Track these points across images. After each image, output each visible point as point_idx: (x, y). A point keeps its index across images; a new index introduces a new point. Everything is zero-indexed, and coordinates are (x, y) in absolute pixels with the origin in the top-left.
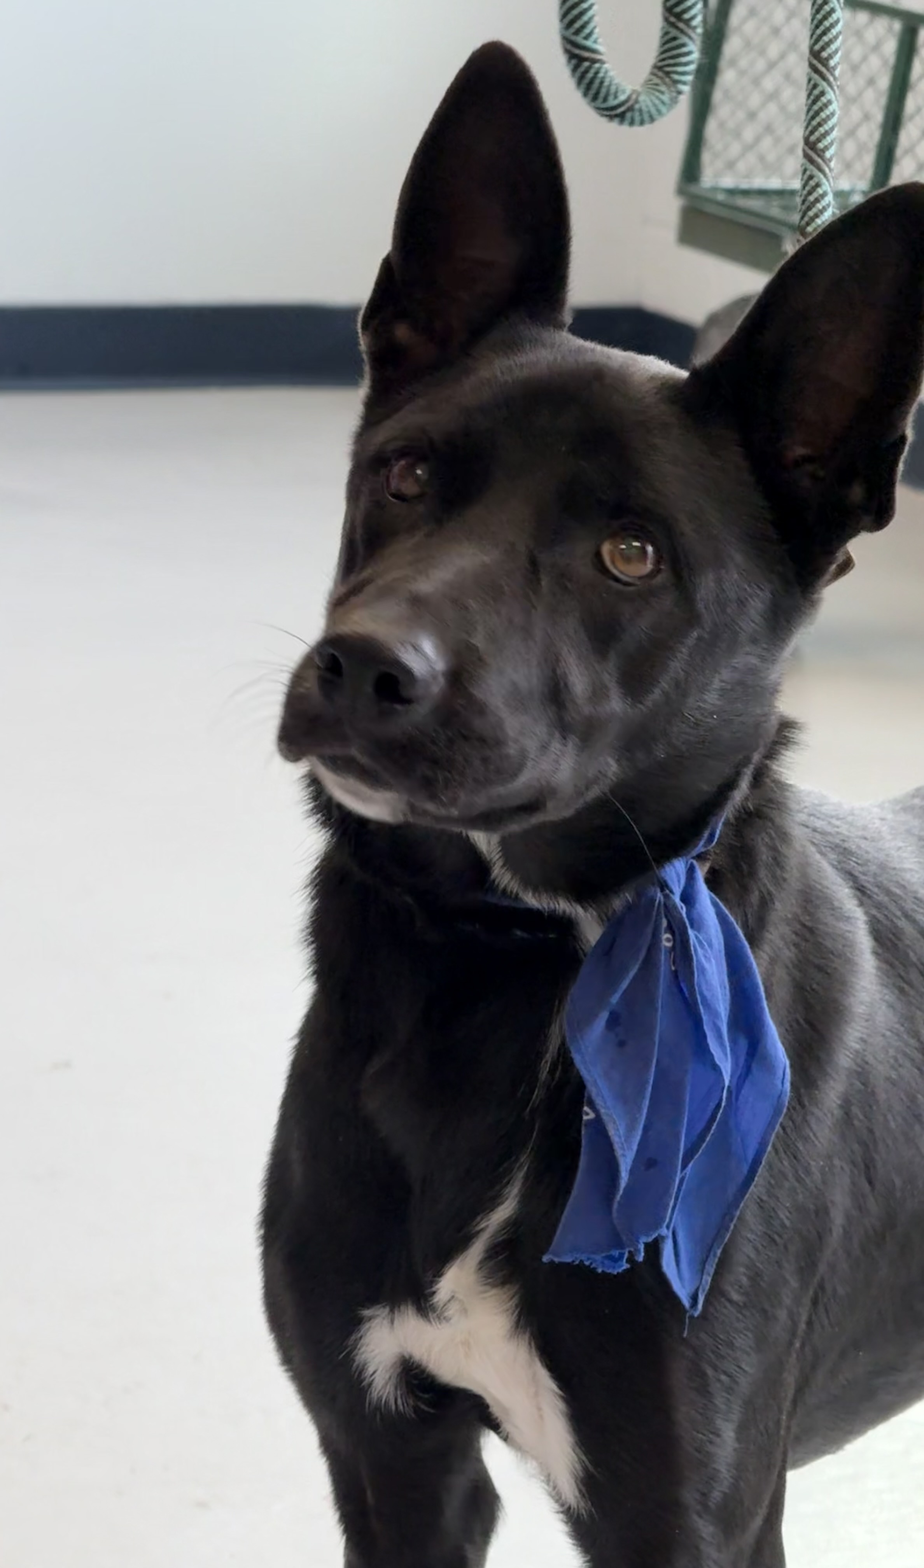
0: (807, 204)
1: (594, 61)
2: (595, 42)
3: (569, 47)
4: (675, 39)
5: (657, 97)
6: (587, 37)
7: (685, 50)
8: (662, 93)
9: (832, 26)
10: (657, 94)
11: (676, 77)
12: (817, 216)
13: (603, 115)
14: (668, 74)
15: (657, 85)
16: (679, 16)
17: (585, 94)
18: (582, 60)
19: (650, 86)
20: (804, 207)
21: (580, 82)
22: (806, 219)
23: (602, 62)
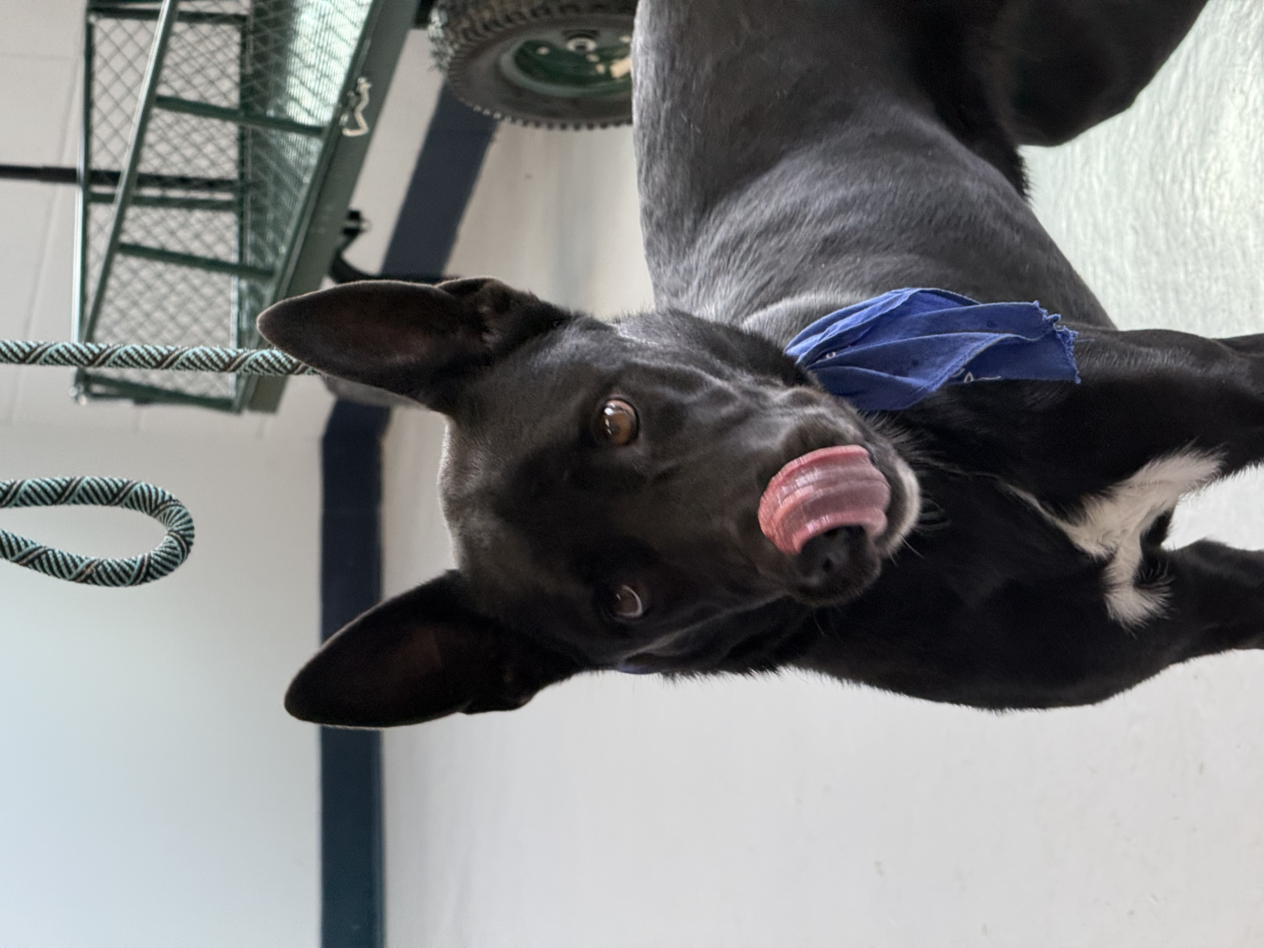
0: (270, 369)
1: (149, 565)
2: (135, 562)
3: (138, 581)
4: (131, 499)
5: (175, 516)
6: (132, 568)
7: (139, 492)
8: (171, 512)
9: (137, 352)
10: (172, 515)
11: (159, 501)
12: (279, 361)
13: (187, 557)
14: (157, 507)
15: (165, 515)
16: (115, 496)
17: (171, 570)
18: (148, 574)
19: (165, 520)
20: (273, 371)
21: (162, 574)
22: (281, 369)
23: (150, 558)
